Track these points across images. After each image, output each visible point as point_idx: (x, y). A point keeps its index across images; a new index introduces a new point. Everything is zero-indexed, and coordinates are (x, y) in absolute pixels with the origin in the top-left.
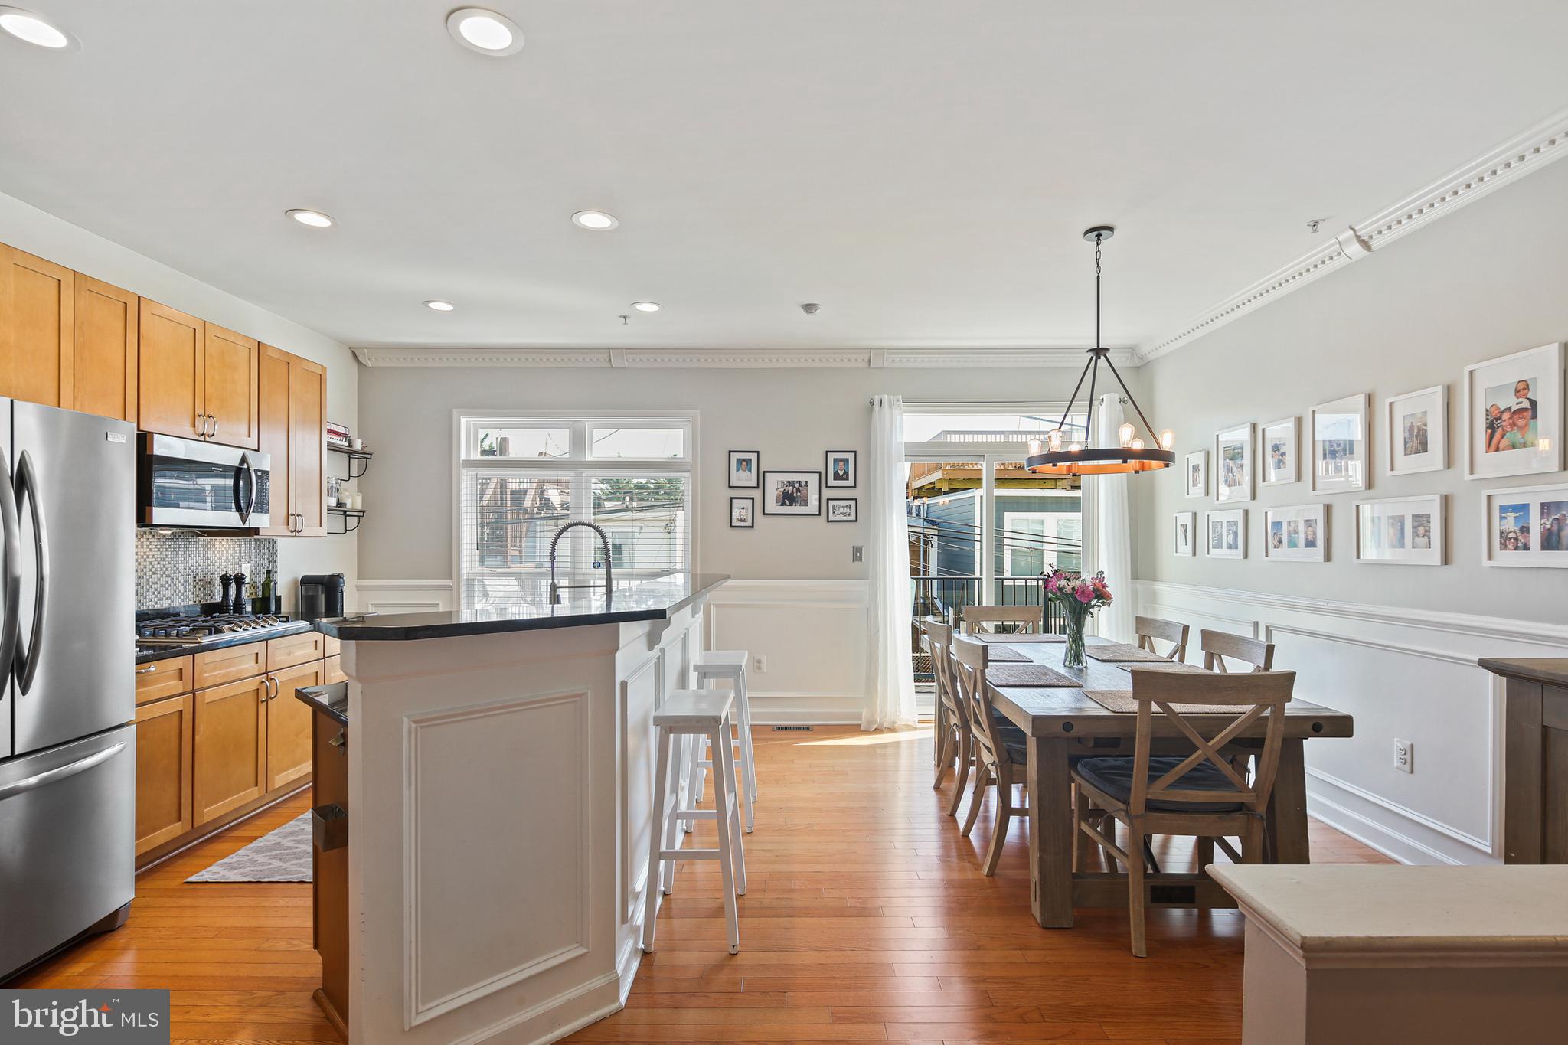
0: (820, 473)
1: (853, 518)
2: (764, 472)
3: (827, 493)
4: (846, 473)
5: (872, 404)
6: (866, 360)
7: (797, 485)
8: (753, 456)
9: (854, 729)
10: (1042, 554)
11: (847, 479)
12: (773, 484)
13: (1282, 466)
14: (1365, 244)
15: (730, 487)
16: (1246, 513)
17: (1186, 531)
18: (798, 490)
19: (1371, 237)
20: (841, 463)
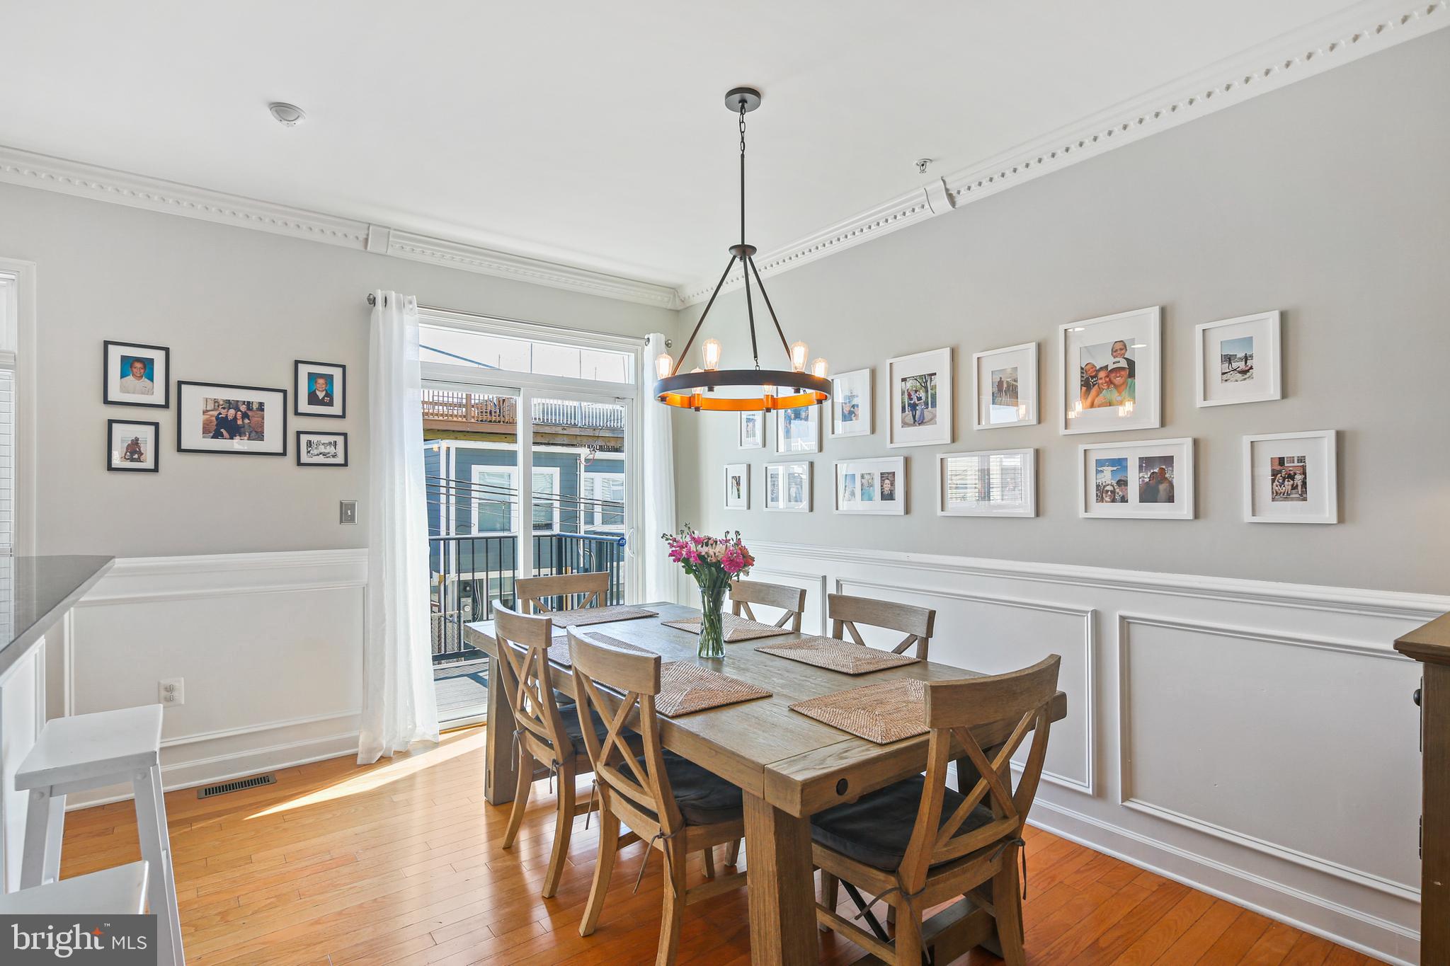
0: (285, 392)
1: (340, 460)
2: (180, 383)
3: (295, 424)
4: (329, 395)
5: (373, 301)
6: (362, 237)
7: (243, 408)
8: (158, 357)
9: (347, 765)
10: (510, 507)
11: (331, 404)
12: (195, 404)
13: (854, 418)
14: (951, 198)
15: (106, 401)
16: (812, 465)
17: (738, 484)
18: (245, 415)
19: (959, 192)
20: (321, 381)
